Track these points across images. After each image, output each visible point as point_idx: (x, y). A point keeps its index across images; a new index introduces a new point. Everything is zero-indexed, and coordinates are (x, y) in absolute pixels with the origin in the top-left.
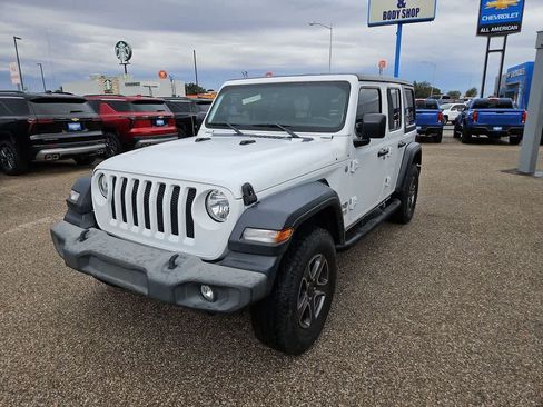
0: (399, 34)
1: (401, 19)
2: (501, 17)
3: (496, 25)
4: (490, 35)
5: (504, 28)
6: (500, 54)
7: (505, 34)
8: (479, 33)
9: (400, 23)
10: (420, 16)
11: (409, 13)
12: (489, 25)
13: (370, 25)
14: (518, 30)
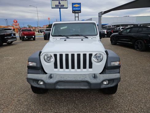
0: (60, 11)
1: (60, 7)
2: (77, 9)
3: (76, 11)
4: (75, 13)
5: (78, 12)
6: (78, 18)
7: (78, 13)
8: (73, 12)
9: (60, 8)
10: (64, 7)
11: (62, 6)
12: (75, 11)
13: (52, 8)
14: (80, 12)
